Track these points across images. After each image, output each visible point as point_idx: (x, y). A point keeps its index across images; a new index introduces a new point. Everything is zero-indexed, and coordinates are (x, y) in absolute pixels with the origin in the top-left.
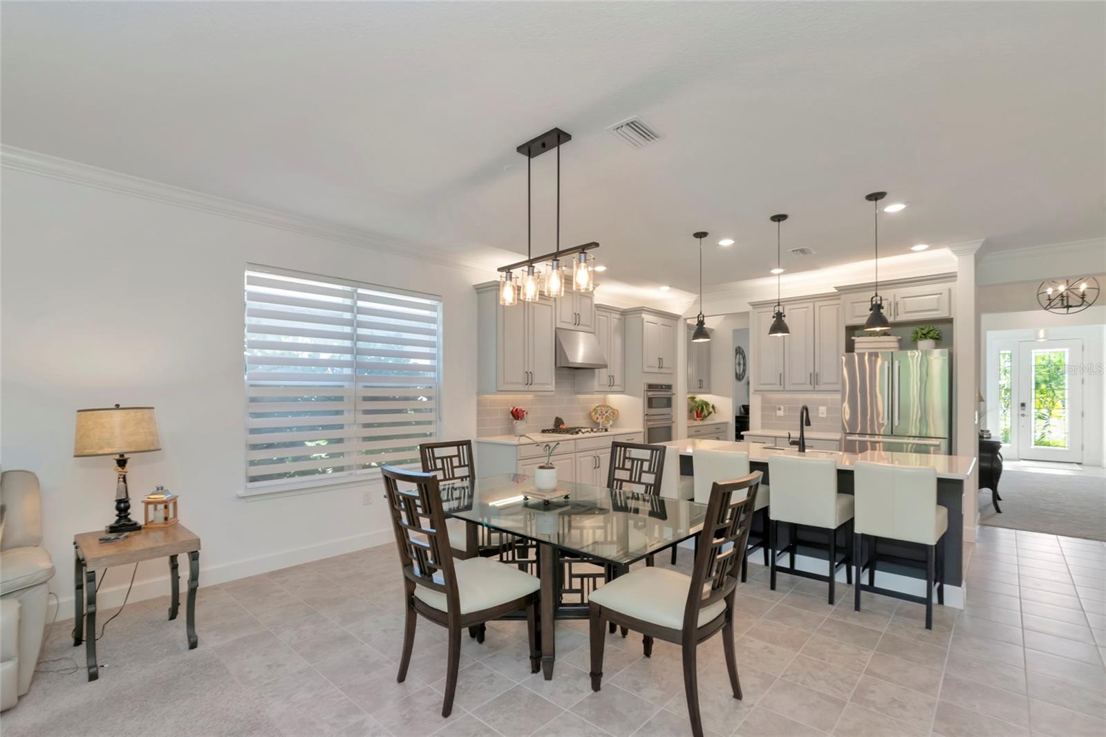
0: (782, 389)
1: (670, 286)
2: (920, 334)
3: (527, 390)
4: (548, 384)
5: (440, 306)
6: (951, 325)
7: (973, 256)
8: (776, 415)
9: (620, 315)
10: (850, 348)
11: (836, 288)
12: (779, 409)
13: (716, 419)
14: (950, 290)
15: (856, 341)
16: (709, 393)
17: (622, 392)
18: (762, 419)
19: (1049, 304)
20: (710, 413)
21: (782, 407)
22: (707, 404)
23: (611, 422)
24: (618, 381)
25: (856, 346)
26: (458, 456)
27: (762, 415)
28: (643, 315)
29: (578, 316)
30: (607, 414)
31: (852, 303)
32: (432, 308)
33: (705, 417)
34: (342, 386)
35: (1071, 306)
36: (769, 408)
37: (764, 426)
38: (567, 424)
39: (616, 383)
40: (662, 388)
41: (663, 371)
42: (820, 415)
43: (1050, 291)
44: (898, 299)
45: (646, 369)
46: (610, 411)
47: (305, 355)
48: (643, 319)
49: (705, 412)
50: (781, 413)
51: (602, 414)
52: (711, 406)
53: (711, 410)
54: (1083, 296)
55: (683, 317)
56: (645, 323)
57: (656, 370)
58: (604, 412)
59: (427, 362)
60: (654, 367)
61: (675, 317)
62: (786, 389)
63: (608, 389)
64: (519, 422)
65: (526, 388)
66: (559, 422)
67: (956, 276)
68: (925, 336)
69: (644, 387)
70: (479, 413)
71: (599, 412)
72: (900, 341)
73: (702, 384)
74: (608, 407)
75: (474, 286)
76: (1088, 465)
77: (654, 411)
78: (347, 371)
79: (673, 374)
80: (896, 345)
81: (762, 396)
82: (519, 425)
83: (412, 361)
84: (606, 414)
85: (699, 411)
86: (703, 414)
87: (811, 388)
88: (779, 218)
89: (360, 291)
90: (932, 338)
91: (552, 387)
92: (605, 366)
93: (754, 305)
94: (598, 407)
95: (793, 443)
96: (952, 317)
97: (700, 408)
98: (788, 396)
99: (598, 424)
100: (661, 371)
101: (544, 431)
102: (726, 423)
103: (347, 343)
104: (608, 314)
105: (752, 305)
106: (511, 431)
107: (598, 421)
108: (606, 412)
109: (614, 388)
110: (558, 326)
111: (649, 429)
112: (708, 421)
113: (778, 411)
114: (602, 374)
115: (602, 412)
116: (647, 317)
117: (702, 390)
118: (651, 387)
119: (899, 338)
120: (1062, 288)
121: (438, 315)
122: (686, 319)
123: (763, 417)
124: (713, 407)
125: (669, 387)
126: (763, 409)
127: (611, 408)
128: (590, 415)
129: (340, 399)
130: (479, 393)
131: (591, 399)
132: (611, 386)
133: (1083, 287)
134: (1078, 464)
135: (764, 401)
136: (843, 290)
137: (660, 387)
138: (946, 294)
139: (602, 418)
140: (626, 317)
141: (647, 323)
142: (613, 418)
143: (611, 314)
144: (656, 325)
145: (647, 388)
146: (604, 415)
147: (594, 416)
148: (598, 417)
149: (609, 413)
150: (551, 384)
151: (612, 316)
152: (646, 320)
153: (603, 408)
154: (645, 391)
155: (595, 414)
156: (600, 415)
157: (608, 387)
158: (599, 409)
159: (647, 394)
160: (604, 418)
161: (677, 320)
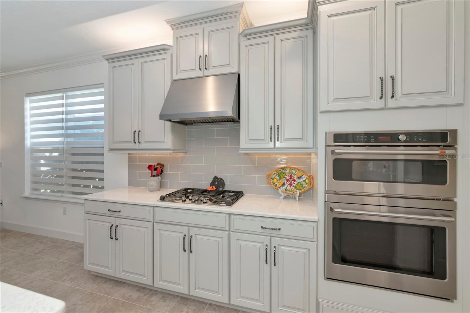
29: (204, 59)
30: (301, 180)
51: (291, 179)
58: (295, 177)
69: (324, 140)
71: (287, 176)
84: (298, 181)
91: (167, 145)
100: (391, 103)
108: (299, 178)
110: (174, 78)
115: (291, 176)
118: (339, 138)
139: (291, 185)
141: (332, 18)
142: (306, 187)
143: (277, 36)
144: (369, 12)
145: (335, 142)
146: (295, 181)
147: (277, 180)
148: (285, 183)
149: (304, 179)
150: (166, 141)
151: (279, 38)
152: (329, 16)
153: (294, 172)
154: (326, 146)
155: (280, 178)
156: (287, 180)
157: (268, 142)
158: (286, 172)
159: (333, 152)
160: (295, 185)
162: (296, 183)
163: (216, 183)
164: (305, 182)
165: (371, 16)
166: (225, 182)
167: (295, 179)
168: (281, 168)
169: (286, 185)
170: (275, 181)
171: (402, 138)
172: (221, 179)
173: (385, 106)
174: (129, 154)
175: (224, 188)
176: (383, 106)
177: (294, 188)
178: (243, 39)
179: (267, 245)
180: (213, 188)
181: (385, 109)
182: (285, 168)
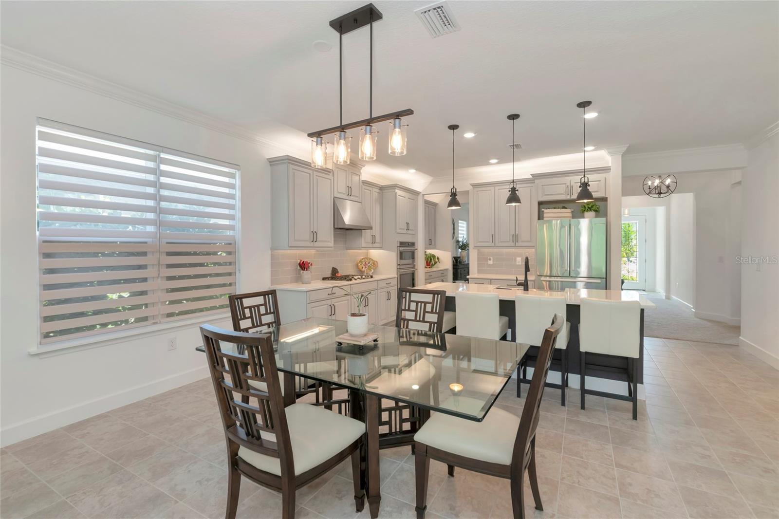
0: (493, 245)
1: (416, 170)
2: (587, 208)
3: (312, 246)
4: (329, 242)
5: (238, 174)
6: (605, 202)
7: (621, 156)
8: (487, 264)
9: (379, 189)
10: (540, 217)
11: (531, 175)
12: (490, 260)
13: (440, 267)
14: (605, 179)
15: (545, 212)
16: (435, 248)
17: (381, 248)
18: (478, 267)
19: (650, 191)
20: (436, 263)
21: (492, 258)
22: (434, 256)
23: (373, 271)
24: (378, 239)
25: (545, 215)
26: (265, 304)
27: (478, 263)
28: (396, 191)
29: (350, 189)
30: (369, 264)
31: (542, 186)
32: (232, 176)
33: (433, 265)
34: (146, 243)
35: (662, 193)
36: (482, 259)
37: (479, 271)
38: (341, 273)
39: (376, 241)
40: (409, 245)
41: (409, 232)
42: (517, 264)
43: (650, 183)
44: (572, 183)
45: (398, 231)
46: (371, 262)
47: (106, 213)
48: (396, 193)
49: (433, 262)
50: (491, 262)
51: (366, 265)
52: (437, 257)
53: (437, 260)
54: (668, 187)
55: (422, 193)
56: (398, 197)
57: (405, 231)
58: (367, 263)
59: (226, 222)
60: (404, 229)
61: (416, 193)
62: (496, 245)
63: (371, 245)
64: (305, 272)
65: (312, 244)
66: (334, 271)
67: (610, 169)
68: (590, 209)
69: (397, 244)
70: (273, 265)
71: (364, 263)
72: (572, 212)
73: (431, 243)
74: (370, 259)
75: (268, 159)
76: (649, 291)
77: (403, 262)
78: (150, 229)
79: (415, 235)
80: (570, 215)
81: (478, 250)
82: (305, 274)
83: (213, 221)
84: (369, 265)
85: (430, 261)
86: (431, 264)
87: (513, 244)
88: (513, 117)
89: (163, 155)
90: (594, 211)
91: (332, 244)
92: (371, 228)
93: (475, 186)
94: (362, 259)
95: (519, 284)
96: (606, 196)
97: (429, 259)
98: (495, 250)
99: (364, 272)
101: (324, 279)
102: (447, 270)
103: (151, 203)
104: (370, 189)
105: (473, 186)
106: (298, 279)
107: (363, 270)
108: (369, 263)
109: (375, 245)
110: (335, 196)
111: (400, 275)
112: (434, 269)
113: (489, 261)
114: (367, 234)
116: (399, 192)
117: (431, 246)
118: (402, 244)
119: (573, 210)
120: (657, 182)
121: (237, 182)
122: (423, 195)
123: (479, 265)
124: (438, 258)
125: (413, 244)
126: (479, 259)
127: (372, 260)
128: (357, 266)
129: (144, 254)
130: (273, 249)
131: (358, 254)
132: (373, 243)
133: (668, 181)
134: (644, 290)
135: (479, 254)
136: (536, 177)
137: (407, 244)
138: (603, 181)
139: (366, 268)
140: (384, 191)
142: (373, 267)
143: (373, 189)
144: (404, 198)
145: (399, 245)
147: (360, 266)
148: (363, 267)
152: (398, 195)
153: (366, 260)
154: (394, 247)
159: (399, 249)
161: (418, 195)
164: (371, 265)
173: (407, 233)
178: (362, 184)
179: (387, 292)
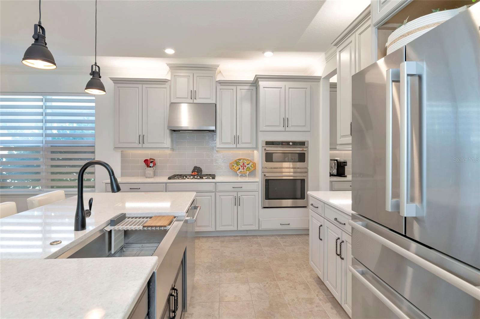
9: (251, 86)
24: (245, 139)
28: (260, 82)
29: (194, 92)
30: (249, 166)
38: (206, 171)
39: (242, 142)
41: (290, 129)
45: (263, 128)
46: (251, 163)
48: (260, 86)
55: (323, 78)
57: (282, 129)
58: (246, 164)
65: (140, 146)
69: (261, 144)
70: (123, 162)
71: (241, 164)
79: (308, 132)
82: (150, 171)
84: (247, 166)
91: (167, 145)
100: (287, 129)
103: (39, 124)
107: (239, 171)
108: (248, 164)
109: (242, 146)
110: (172, 102)
111: (266, 180)
114: (226, 135)
115: (243, 164)
116: (264, 83)
122: (326, 79)
127: (251, 161)
132: (237, 144)
137: (287, 144)
139: (243, 169)
141: (265, 89)
142: (252, 169)
143: (238, 87)
144: (280, 89)
145: (266, 145)
146: (246, 166)
147: (236, 167)
148: (240, 168)
149: (251, 165)
150: (165, 142)
151: (239, 88)
152: (264, 88)
153: (245, 161)
154: (262, 147)
155: (237, 166)
156: (241, 166)
157: (233, 144)
158: (241, 162)
159: (265, 150)
160: (246, 169)
161: (319, 81)
162: (246, 167)
163: (196, 171)
164: (251, 166)
165: (280, 91)
166: (202, 169)
167: (246, 165)
168: (238, 160)
169: (241, 169)
170: (234, 167)
171: (291, 144)
172: (199, 168)
173: (285, 130)
174: (121, 151)
175: (202, 173)
176: (284, 130)
177: (245, 170)
178: (219, 84)
179: (235, 196)
180: (195, 173)
181: (285, 131)
182: (240, 160)
